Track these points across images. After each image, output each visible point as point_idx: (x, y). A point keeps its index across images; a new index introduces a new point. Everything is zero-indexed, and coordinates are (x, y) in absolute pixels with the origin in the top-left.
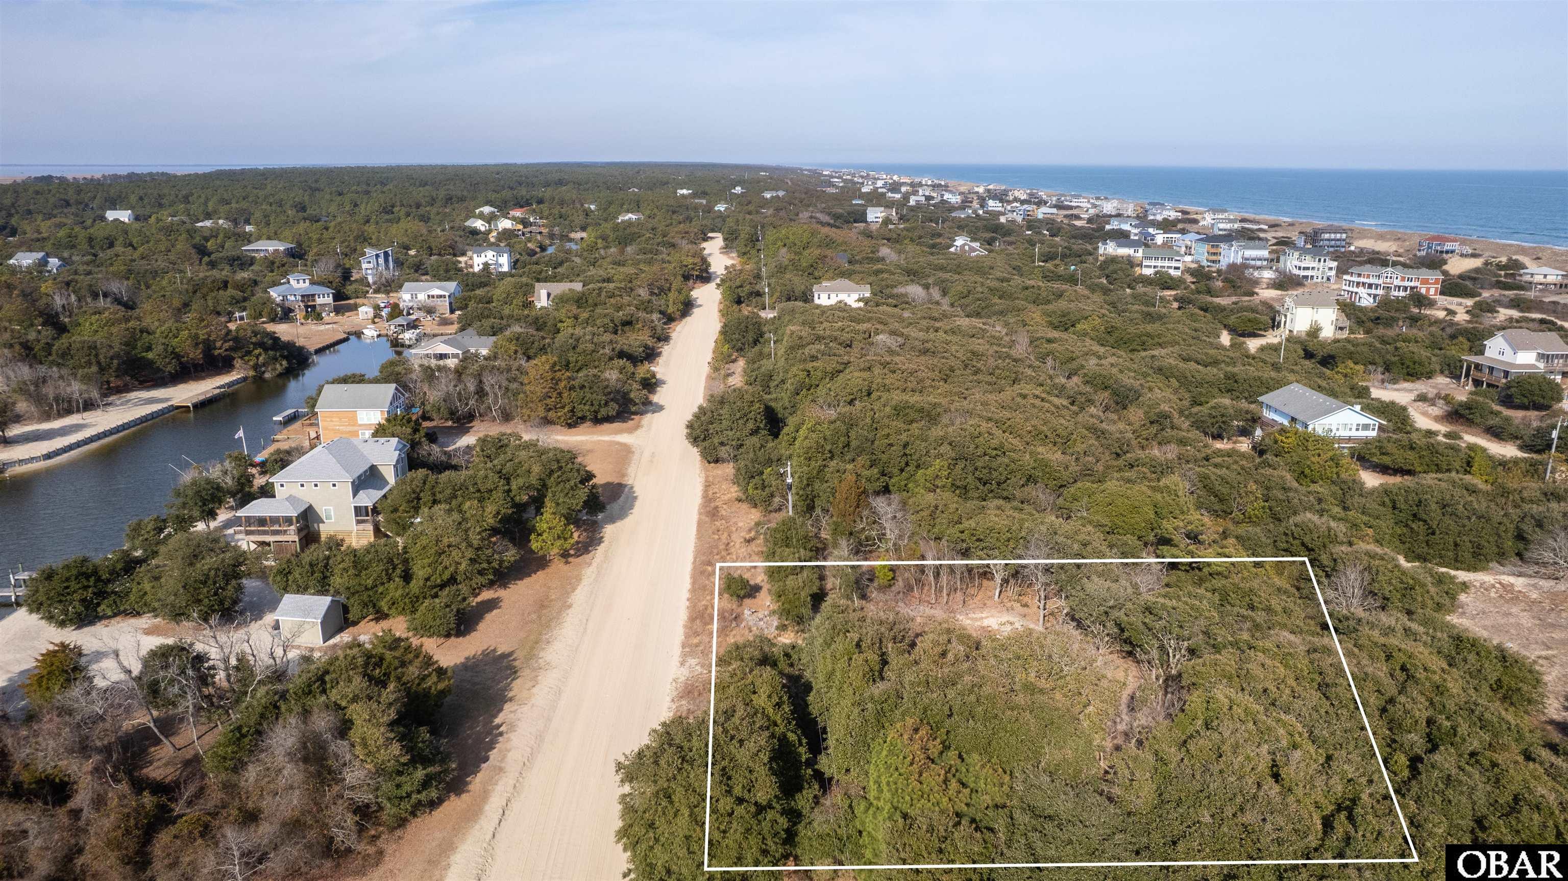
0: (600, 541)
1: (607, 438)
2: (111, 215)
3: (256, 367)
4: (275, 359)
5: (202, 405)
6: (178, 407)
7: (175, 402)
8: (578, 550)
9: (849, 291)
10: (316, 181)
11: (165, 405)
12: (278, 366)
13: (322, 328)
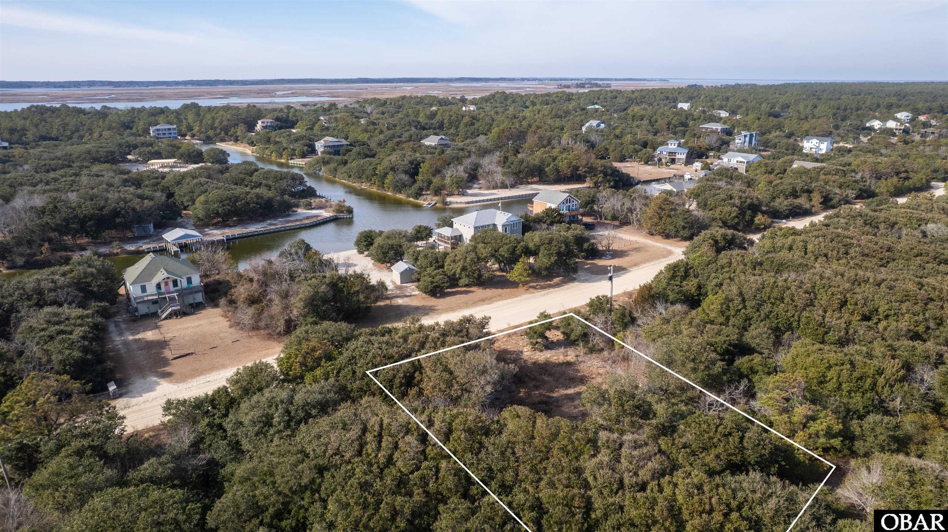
0: (560, 287)
1: (671, 248)
2: (680, 105)
3: (596, 183)
4: (608, 181)
13: (664, 171)
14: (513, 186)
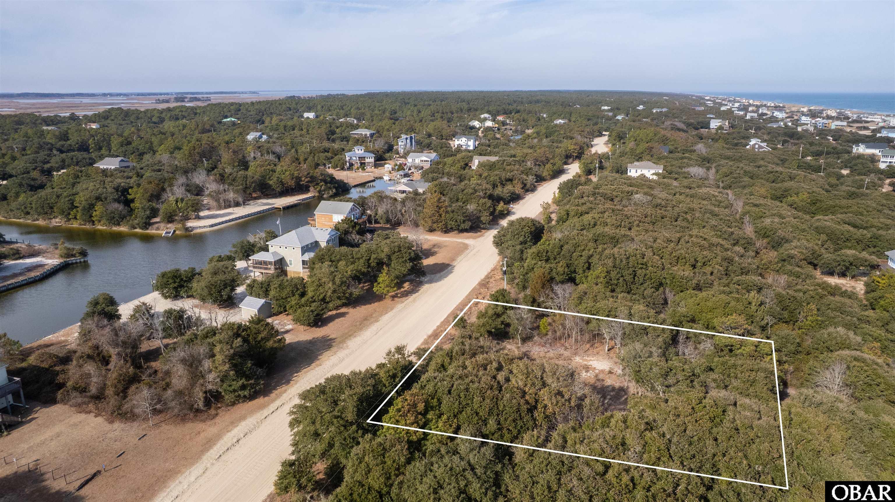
0: (417, 291)
1: (460, 240)
2: (306, 115)
3: (319, 192)
4: (330, 188)
5: (287, 208)
6: (276, 208)
7: (275, 206)
8: (403, 295)
9: (649, 168)
10: (409, 99)
11: (270, 207)
12: (330, 192)
13: (364, 174)
14: (244, 203)
